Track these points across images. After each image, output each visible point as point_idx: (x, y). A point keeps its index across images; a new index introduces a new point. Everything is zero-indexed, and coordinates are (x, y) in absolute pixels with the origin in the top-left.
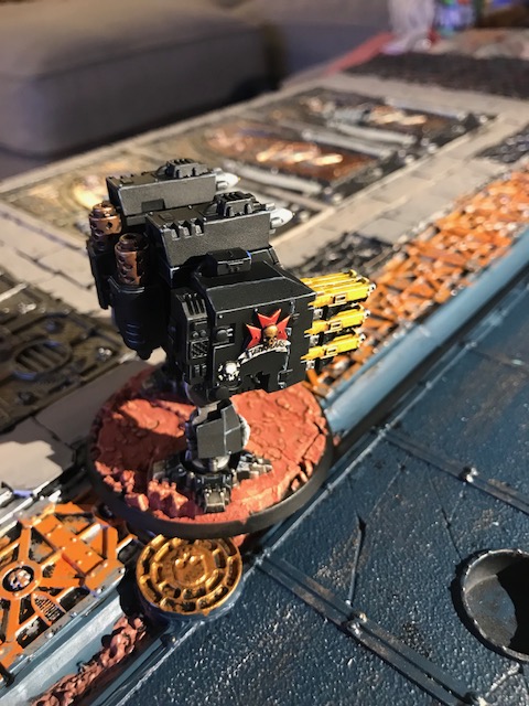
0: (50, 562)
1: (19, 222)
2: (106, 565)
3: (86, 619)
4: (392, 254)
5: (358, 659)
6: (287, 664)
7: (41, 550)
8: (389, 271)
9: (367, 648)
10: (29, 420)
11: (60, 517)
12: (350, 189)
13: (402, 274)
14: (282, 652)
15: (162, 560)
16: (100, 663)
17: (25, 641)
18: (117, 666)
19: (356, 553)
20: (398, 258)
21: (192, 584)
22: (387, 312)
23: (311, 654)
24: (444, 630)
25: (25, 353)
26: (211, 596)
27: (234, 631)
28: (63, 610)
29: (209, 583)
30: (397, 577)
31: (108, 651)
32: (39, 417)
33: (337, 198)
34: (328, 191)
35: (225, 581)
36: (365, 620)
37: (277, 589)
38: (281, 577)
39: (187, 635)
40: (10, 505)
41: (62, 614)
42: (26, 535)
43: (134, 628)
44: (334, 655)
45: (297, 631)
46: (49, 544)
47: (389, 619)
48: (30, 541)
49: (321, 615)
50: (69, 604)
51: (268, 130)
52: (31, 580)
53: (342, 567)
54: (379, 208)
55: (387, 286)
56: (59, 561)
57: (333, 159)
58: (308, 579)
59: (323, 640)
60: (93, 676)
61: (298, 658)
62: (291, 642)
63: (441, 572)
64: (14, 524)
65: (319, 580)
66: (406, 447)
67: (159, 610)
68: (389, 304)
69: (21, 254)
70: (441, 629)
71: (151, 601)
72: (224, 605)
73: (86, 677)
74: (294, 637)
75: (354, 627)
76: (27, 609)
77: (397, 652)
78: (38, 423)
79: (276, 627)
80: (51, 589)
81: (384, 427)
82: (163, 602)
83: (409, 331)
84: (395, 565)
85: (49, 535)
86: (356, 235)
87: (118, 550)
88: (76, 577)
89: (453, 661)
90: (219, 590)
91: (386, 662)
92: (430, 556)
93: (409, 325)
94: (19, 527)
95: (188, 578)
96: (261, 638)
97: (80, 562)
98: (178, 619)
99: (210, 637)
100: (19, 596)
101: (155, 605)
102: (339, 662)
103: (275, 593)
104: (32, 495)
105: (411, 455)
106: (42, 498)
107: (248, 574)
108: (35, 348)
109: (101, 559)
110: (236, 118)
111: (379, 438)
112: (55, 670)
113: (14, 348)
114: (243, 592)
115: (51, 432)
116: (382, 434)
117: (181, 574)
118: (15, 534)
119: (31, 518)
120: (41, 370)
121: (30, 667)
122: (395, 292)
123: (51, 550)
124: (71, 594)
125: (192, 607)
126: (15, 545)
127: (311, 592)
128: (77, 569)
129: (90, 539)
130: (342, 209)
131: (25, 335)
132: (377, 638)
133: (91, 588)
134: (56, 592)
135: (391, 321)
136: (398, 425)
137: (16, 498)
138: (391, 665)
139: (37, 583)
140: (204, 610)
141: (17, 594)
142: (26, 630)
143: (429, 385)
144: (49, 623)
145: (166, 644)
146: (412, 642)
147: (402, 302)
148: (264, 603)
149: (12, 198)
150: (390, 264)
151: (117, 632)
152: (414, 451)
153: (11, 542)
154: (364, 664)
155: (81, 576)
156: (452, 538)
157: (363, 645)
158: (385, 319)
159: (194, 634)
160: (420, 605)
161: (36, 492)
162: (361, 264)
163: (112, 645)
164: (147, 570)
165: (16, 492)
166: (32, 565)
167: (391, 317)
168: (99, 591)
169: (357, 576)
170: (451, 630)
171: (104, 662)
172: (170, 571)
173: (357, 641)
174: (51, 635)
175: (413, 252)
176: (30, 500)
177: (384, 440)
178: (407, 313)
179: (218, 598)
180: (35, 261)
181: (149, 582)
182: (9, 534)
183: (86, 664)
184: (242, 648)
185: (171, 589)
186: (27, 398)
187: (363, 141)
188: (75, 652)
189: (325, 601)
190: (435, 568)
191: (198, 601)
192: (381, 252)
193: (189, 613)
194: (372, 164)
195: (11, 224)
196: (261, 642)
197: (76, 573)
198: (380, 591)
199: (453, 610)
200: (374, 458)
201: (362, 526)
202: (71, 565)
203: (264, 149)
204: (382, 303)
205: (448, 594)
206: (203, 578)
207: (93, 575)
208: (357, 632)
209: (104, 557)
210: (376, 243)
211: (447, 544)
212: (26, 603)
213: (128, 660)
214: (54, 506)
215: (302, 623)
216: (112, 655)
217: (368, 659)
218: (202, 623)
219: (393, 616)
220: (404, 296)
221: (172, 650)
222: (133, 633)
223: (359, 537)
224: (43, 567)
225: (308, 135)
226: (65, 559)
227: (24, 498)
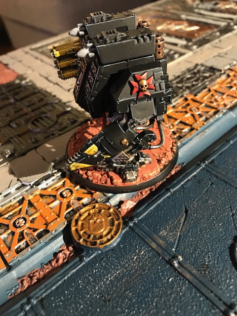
0: (34, 216)
1: (42, 61)
2: (58, 220)
3: (47, 244)
4: (221, 75)
5: (175, 278)
6: (138, 276)
7: (31, 210)
8: (218, 83)
9: (180, 274)
10: (34, 150)
11: (42, 196)
12: (202, 43)
13: (224, 86)
14: (137, 270)
15: (84, 219)
16: (51, 265)
17: (18, 251)
18: (59, 267)
19: (181, 225)
20: (224, 77)
21: (97, 233)
22: (215, 104)
23: (151, 273)
24: (223, 269)
25: (36, 120)
26: (105, 239)
27: (115, 257)
28: (37, 239)
29: (105, 233)
30: (201, 239)
31: (55, 260)
32: (38, 150)
33: (195, 47)
34: (190, 44)
35: (113, 233)
36: (181, 259)
37: (138, 239)
38: (141, 233)
39: (91, 257)
40: (20, 189)
41: (36, 241)
42: (26, 203)
43: (69, 250)
44: (163, 275)
45: (146, 261)
46: (35, 208)
47: (194, 260)
48: (27, 206)
49: (159, 254)
50: (40, 236)
51: (164, 15)
52: (25, 224)
53: (173, 232)
54: (216, 52)
55: (216, 91)
56: (38, 216)
58: (155, 235)
59: (158, 267)
60: (48, 270)
61: (144, 274)
62: (142, 266)
63: (225, 239)
64: (21, 197)
65: (160, 237)
66: (215, 173)
67: (79, 244)
68: (216, 100)
69: (41, 75)
70: (221, 269)
71: (76, 239)
72: (110, 245)
73: (44, 270)
74: (144, 264)
75: (175, 262)
76: (22, 237)
77: (196, 277)
78: (37, 152)
79: (135, 257)
80: (33, 228)
81: (204, 162)
82: (81, 240)
83: (224, 114)
84: (201, 233)
85: (35, 204)
86: (202, 65)
87: (65, 214)
88: (45, 224)
89: (226, 286)
90: (109, 237)
91: (189, 281)
92: (220, 230)
93: (224, 111)
94: (23, 199)
95: (95, 229)
96: (127, 263)
97: (47, 218)
98: (88, 249)
99: (102, 259)
100: (18, 231)
101: (78, 241)
102: (165, 279)
103: (137, 241)
104: (30, 185)
105: (217, 177)
106: (34, 186)
107: (125, 230)
108: (41, 118)
109: (57, 217)
110: (149, 10)
111: (201, 168)
112: (31, 266)
113: (32, 117)
114: (121, 239)
115: (42, 156)
116: (203, 166)
117: (92, 228)
118: (21, 202)
119: (28, 195)
120: (42, 127)
121: (19, 263)
122: (221, 94)
123: (36, 211)
124: (41, 232)
125: (95, 243)
126: (20, 207)
127: (155, 242)
128: (46, 221)
129: (54, 207)
130: (197, 52)
131: (37, 112)
132: (186, 269)
133: (50, 230)
134: (35, 230)
135: (216, 109)
136: (212, 162)
137: (23, 186)
138: (192, 283)
139: (27, 225)
140: (101, 246)
141: (18, 229)
142: (20, 246)
143: (232, 142)
144: (30, 244)
145: (81, 260)
146: (205, 273)
147: (223, 99)
148: (131, 245)
149: (40, 50)
150: (219, 80)
151: (60, 251)
152: (219, 175)
153: (19, 205)
154: (178, 281)
155: (47, 224)
156: (234, 222)
157: (178, 272)
158: (213, 108)
159: (95, 257)
160: (212, 255)
161: (32, 184)
162: (203, 80)
163: (57, 257)
164: (76, 224)
165: (23, 183)
166: (26, 217)
167: (216, 107)
168: (54, 232)
169: (180, 236)
170: (227, 269)
171: (53, 264)
172: (87, 226)
173: (175, 269)
174: (30, 250)
175: (232, 74)
176: (29, 187)
177: (204, 169)
178: (225, 105)
179: (109, 240)
180: (47, 78)
181: (76, 230)
182: (18, 202)
183: (45, 265)
184: (117, 266)
185: (87, 234)
186: (33, 140)
187: (211, 18)
188: (41, 258)
189: (162, 247)
190: (222, 236)
191: (98, 241)
192: (214, 74)
193: (93, 247)
194: (215, 30)
195: (39, 62)
197: (45, 222)
198: (191, 245)
199: (229, 259)
200: (197, 178)
201: (186, 211)
202: (44, 218)
203: (160, 24)
204: (213, 100)
205: (228, 251)
206: (102, 230)
207: (52, 224)
208: (176, 265)
209: (59, 216)
210: (212, 69)
211: (231, 225)
212: (22, 234)
213: (64, 265)
214: (39, 191)
215: (149, 258)
216: (57, 262)
217: (180, 279)
218: (100, 252)
219: (196, 259)
220: (224, 96)
221: (84, 263)
222: (68, 253)
223: (184, 217)
224: (31, 218)
225: (183, 16)
226: (41, 215)
227: (27, 186)
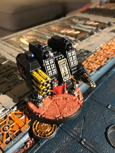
0: (13, 125)
1: (8, 46)
2: (26, 126)
3: (21, 138)
4: (91, 54)
5: (83, 150)
6: (67, 150)
7: (11, 122)
8: (91, 58)
9: (85, 147)
10: (9, 91)
11: (15, 114)
12: (82, 39)
13: (93, 59)
14: (65, 148)
15: (38, 125)
16: (24, 149)
17: (7, 143)
18: (28, 149)
19: (83, 124)
20: (93, 55)
21: (45, 131)
22: (90, 68)
23: (72, 148)
24: (103, 143)
25: (8, 76)
26: (49, 134)
27: (55, 142)
28: (16, 136)
29: (49, 131)
30: (92, 130)
31: (26, 146)
33: (79, 41)
34: (77, 40)
35: (53, 130)
36: (85, 140)
38: (65, 129)
39: (44, 143)
40: (4, 111)
41: (16, 137)
42: (8, 118)
43: (32, 140)
44: (78, 149)
45: (69, 142)
46: (13, 120)
47: (90, 140)
48: (8, 119)
49: (75, 139)
50: (17, 134)
51: (63, 25)
53: (79, 128)
54: (88, 44)
55: (90, 61)
56: (15, 124)
57: (78, 32)
58: (72, 130)
59: (75, 145)
60: (22, 152)
61: (69, 149)
62: (68, 145)
63: (102, 129)
64: (5, 115)
65: (74, 130)
66: (94, 99)
67: (37, 137)
68: (91, 66)
69: (8, 53)
70: (102, 143)
71: (36, 134)
72: (52, 136)
73: (21, 152)
74: (68, 144)
75: (82, 142)
76: (8, 136)
77: (92, 148)
78: (11, 92)
79: (64, 141)
80: (13, 131)
82: (38, 135)
83: (95, 72)
84: (92, 127)
85: (13, 118)
86: (83, 50)
87: (28, 122)
88: (19, 128)
89: (105, 151)
90: (51, 132)
91: (89, 151)
92: (100, 125)
93: (95, 71)
94: (6, 116)
95: (44, 129)
96: (61, 144)
97: (20, 125)
98: (42, 139)
99: (49, 143)
100: (6, 132)
101: (37, 136)
102: (79, 150)
103: (64, 133)
104: (9, 109)
105: (95, 101)
106: (11, 109)
107: (58, 128)
108: (11, 75)
109: (24, 124)
110: (56, 23)
111: (88, 97)
112: (14, 150)
113: (6, 75)
114: (57, 133)
115: (14, 94)
116: (89, 96)
117: (43, 128)
118: (5, 118)
119: (9, 114)
120: (12, 80)
121: (8, 149)
122: (92, 63)
123: (13, 122)
124: (18, 132)
125: (45, 136)
126: (5, 120)
127: (72, 133)
128: (19, 126)
129: (22, 119)
130: (80, 44)
131: (9, 72)
132: (88, 145)
133: (22, 131)
134: (14, 132)
135: (91, 70)
136: (93, 94)
137: (6, 109)
138: (91, 152)
139: (10, 129)
140: (48, 137)
141: (5, 132)
142: (7, 140)
143: (100, 85)
144: (13, 139)
145: (39, 145)
146: (96, 146)
147: (93, 65)
148: (61, 136)
149: (6, 41)
150: (91, 57)
151: (28, 141)
152: (96, 101)
153: (5, 119)
154: (84, 151)
155: (20, 128)
156: (105, 121)
157: (84, 146)
158: (90, 69)
159: (45, 143)
160: (98, 137)
161: (10, 108)
162: (84, 57)
163: (27, 144)
164: (35, 127)
165: (6, 108)
166: (9, 125)
167: (91, 69)
168: (24, 132)
169: (83, 130)
170: (105, 143)
171: (25, 148)
172: (40, 128)
173: (83, 145)
174: (13, 142)
175: (96, 54)
176: (9, 110)
177: (89, 98)
178: (95, 68)
179: (51, 134)
180: (11, 55)
181: (35, 130)
182: (4, 118)
183: (21, 149)
184: (56, 146)
185: (40, 132)
186: (8, 86)
187: (85, 28)
188: (18, 146)
189: (75, 135)
190: (101, 128)
191: (46, 135)
192: (89, 54)
193: (44, 138)
194: (87, 34)
195: (6, 47)
196: (61, 145)
197: (19, 127)
198: (88, 134)
199: (105, 139)
200: (87, 102)
201: (84, 118)
202: (18, 125)
203: (62, 30)
204: (89, 65)
205: (104, 135)
206: (47, 130)
207: (23, 128)
208: (83, 143)
209: (25, 124)
210: (88, 52)
211: (104, 123)
212: (8, 134)
213: (30, 148)
214: (14, 112)
215: (70, 141)
216: (27, 147)
217: (85, 150)
218: (47, 140)
219: (91, 140)
220: (94, 64)
221: (40, 146)
222: (31, 142)
223: (83, 120)
224: (11, 126)
225: (72, 27)
226: (16, 124)
227: (7, 109)
